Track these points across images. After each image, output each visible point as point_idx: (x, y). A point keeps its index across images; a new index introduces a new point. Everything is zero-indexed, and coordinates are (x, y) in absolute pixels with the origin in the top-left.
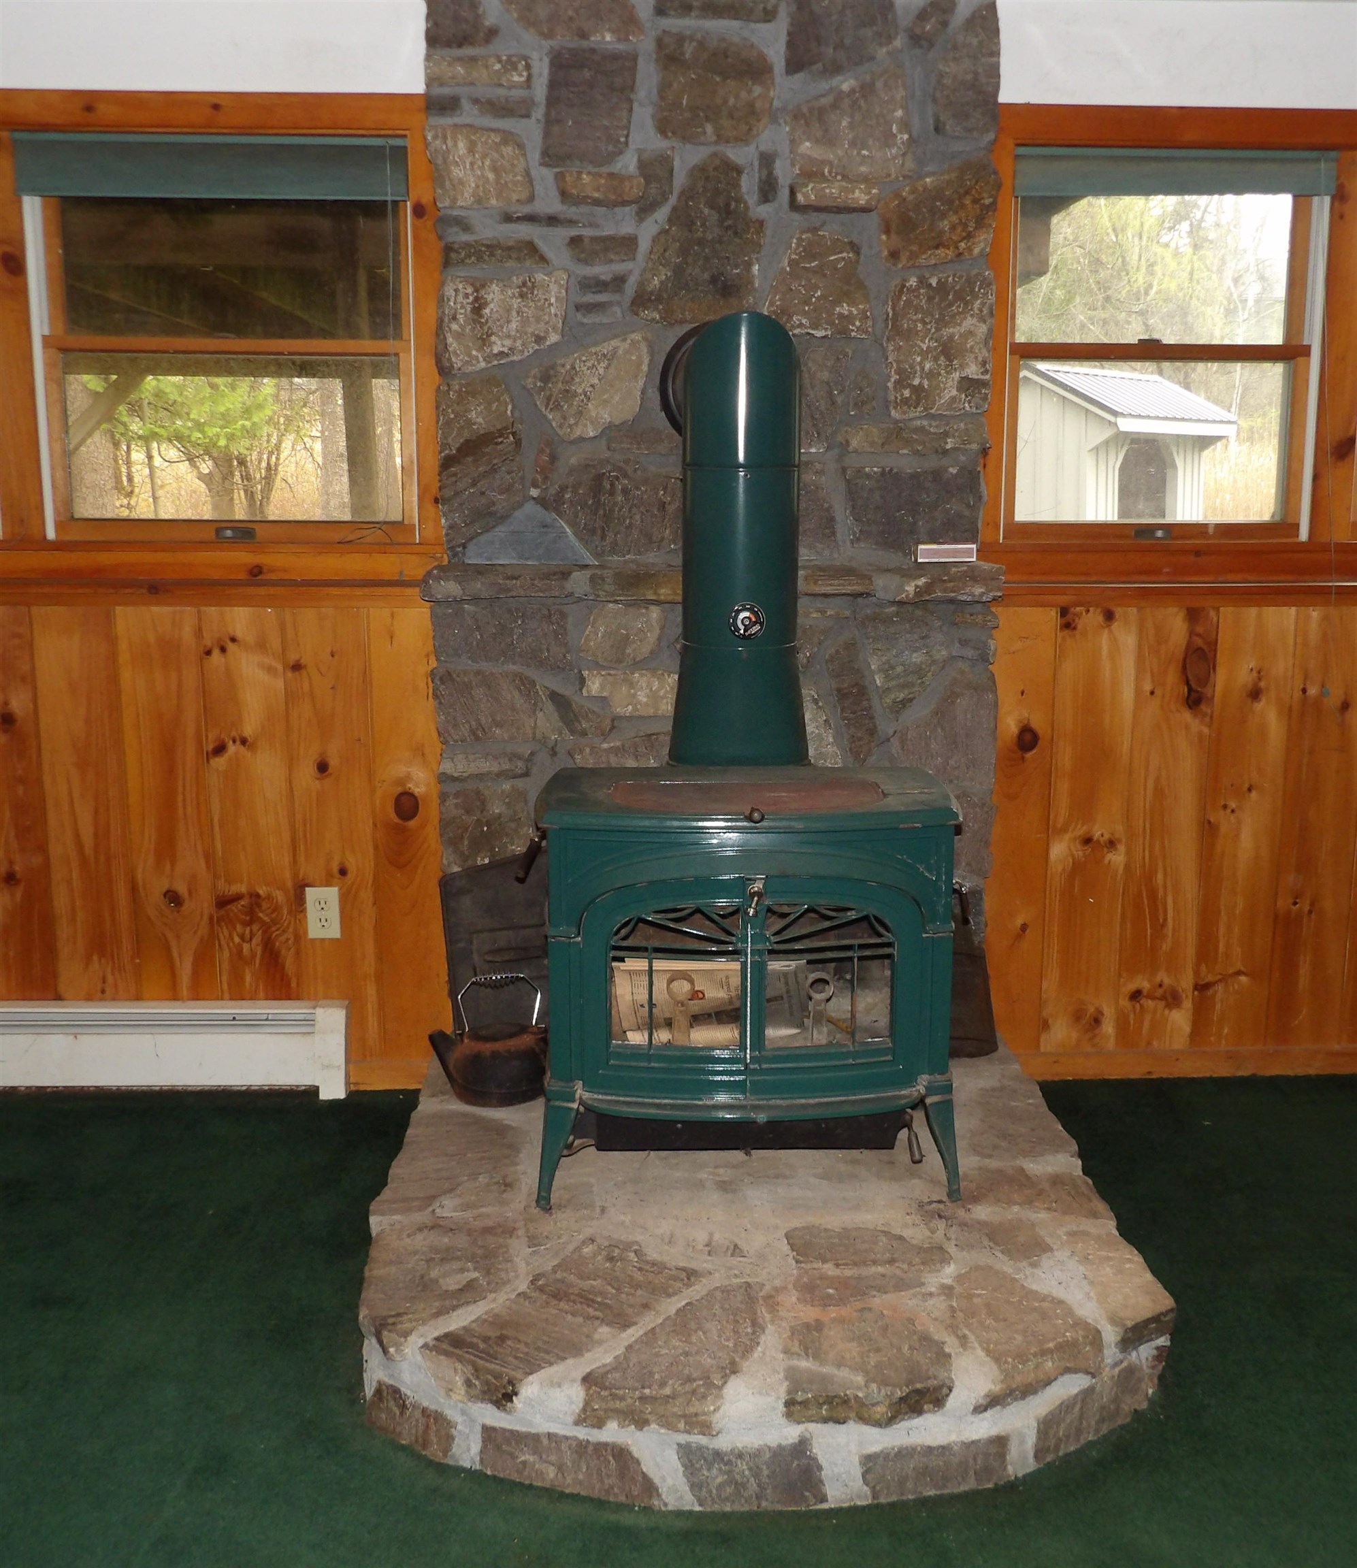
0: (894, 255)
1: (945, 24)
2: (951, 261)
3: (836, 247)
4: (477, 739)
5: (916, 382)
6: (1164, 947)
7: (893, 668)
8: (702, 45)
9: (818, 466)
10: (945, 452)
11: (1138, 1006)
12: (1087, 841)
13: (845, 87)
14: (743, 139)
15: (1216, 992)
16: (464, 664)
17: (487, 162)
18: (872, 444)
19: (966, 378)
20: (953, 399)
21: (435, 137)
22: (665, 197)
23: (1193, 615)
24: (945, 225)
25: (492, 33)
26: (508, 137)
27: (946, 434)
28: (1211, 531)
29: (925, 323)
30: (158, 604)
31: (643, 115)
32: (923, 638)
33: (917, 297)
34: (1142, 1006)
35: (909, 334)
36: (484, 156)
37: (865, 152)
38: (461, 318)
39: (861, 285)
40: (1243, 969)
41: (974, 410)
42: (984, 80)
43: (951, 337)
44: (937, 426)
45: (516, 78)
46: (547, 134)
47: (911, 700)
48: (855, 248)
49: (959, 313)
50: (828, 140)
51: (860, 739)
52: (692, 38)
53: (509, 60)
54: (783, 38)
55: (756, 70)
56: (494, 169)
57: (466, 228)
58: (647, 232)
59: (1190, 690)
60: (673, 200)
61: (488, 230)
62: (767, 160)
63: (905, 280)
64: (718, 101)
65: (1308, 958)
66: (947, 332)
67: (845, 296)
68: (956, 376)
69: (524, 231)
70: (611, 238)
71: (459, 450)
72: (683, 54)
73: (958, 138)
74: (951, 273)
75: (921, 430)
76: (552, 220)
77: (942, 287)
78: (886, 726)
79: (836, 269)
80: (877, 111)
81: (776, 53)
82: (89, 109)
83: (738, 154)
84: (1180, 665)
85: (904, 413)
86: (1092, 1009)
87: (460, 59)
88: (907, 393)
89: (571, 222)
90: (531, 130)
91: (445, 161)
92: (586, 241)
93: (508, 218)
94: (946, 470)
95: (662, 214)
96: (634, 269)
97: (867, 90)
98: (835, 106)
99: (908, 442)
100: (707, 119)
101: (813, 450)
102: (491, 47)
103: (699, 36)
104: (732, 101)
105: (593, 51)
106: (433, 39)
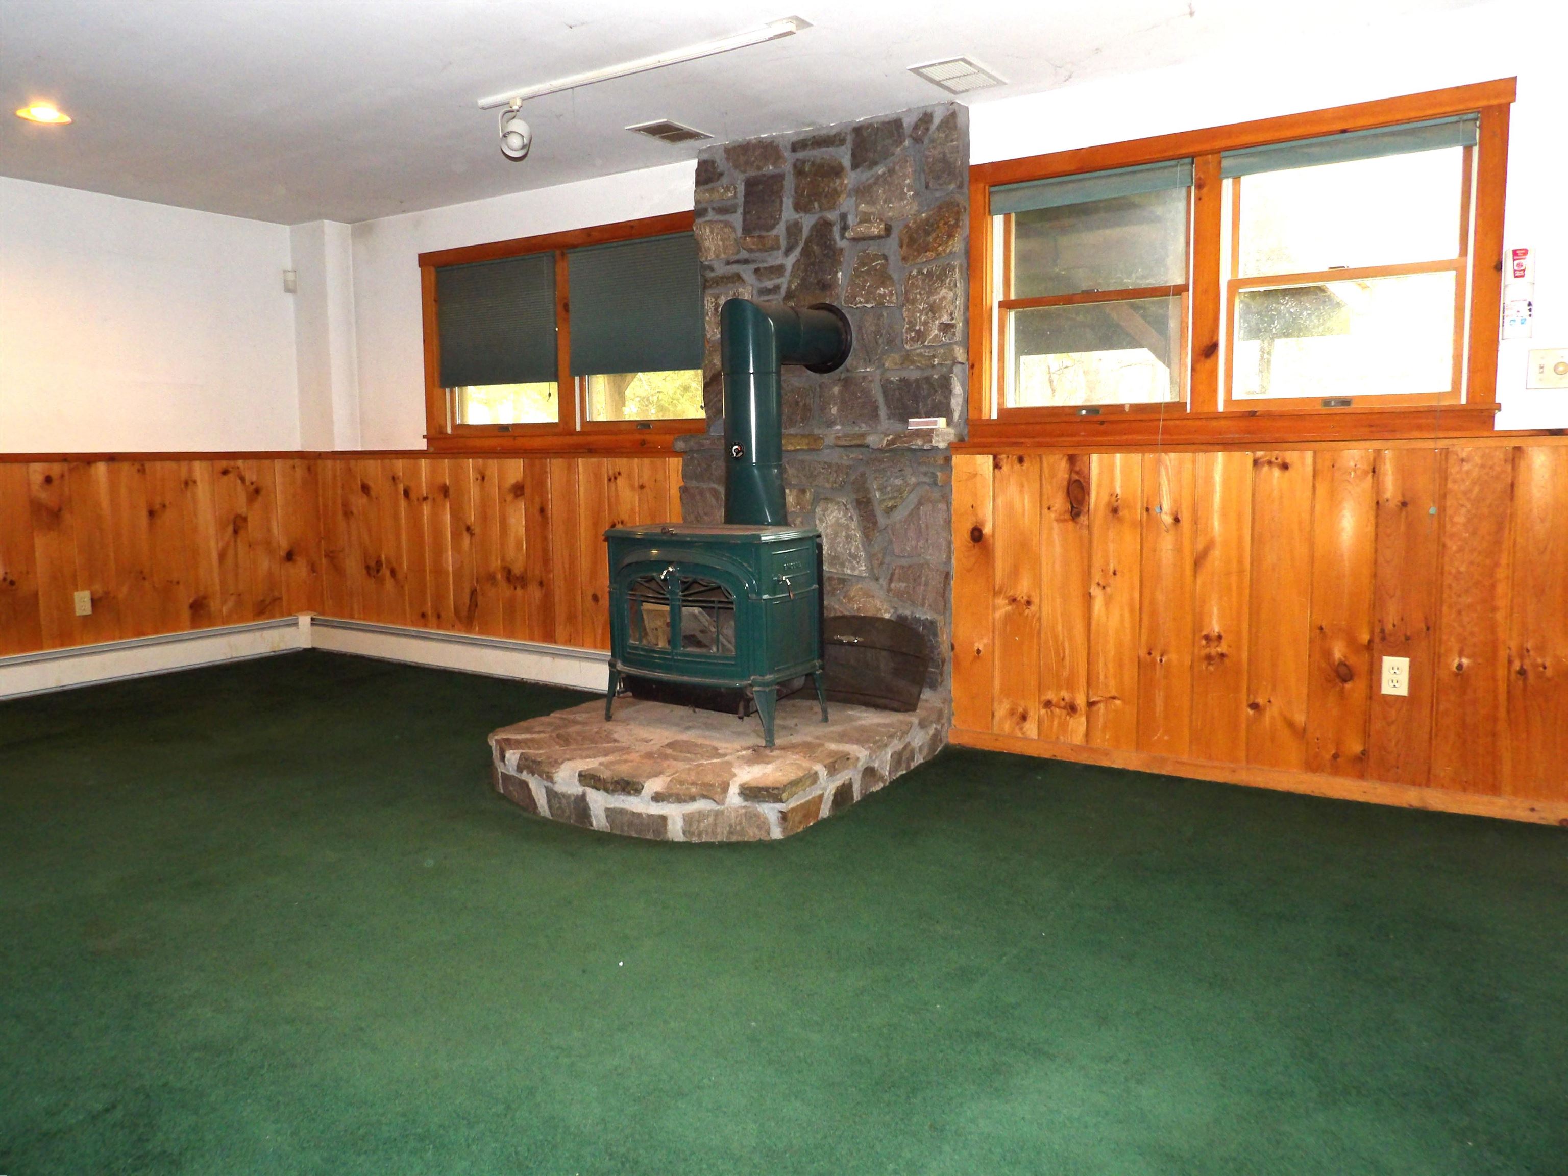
0: (905, 259)
1: (928, 129)
2: (935, 258)
3: (876, 257)
4: (698, 521)
5: (917, 328)
6: (1064, 674)
7: (885, 488)
8: (813, 164)
9: (870, 378)
10: (933, 366)
11: (1049, 711)
12: (1014, 600)
13: (880, 172)
14: (832, 208)
15: (1099, 709)
16: (694, 483)
17: (719, 237)
18: (896, 364)
19: (942, 323)
20: (936, 335)
21: (697, 228)
22: (797, 243)
23: (1072, 459)
24: (930, 239)
25: (721, 174)
26: (727, 224)
27: (934, 356)
28: (1127, 409)
29: (920, 294)
30: (593, 457)
31: (788, 202)
32: (900, 471)
33: (917, 280)
34: (1052, 711)
35: (914, 302)
36: (717, 235)
37: (891, 205)
38: (710, 314)
39: (890, 278)
40: (1116, 695)
41: (948, 341)
42: (948, 156)
43: (934, 302)
44: (929, 352)
45: (730, 195)
46: (744, 220)
47: (895, 507)
48: (885, 257)
49: (938, 287)
50: (872, 202)
51: (869, 528)
52: (809, 161)
53: (727, 186)
54: (849, 153)
55: (837, 171)
56: (722, 240)
57: (712, 269)
58: (789, 262)
59: (1072, 507)
60: (801, 244)
61: (721, 270)
62: (844, 217)
63: (911, 272)
64: (821, 190)
65: (1161, 694)
66: (932, 298)
67: (883, 284)
68: (937, 322)
69: (735, 268)
70: (772, 267)
71: (710, 379)
72: (804, 169)
73: (936, 190)
74: (934, 265)
75: (920, 355)
76: (746, 262)
77: (930, 274)
78: (882, 521)
79: (876, 270)
80: (896, 182)
81: (846, 162)
82: (589, 235)
83: (832, 216)
84: (1065, 491)
85: (911, 346)
86: (1021, 710)
87: (707, 190)
88: (913, 334)
89: (754, 261)
90: (737, 219)
91: (702, 238)
92: (762, 270)
93: (728, 263)
94: (932, 376)
95: (797, 253)
96: (783, 282)
97: (891, 172)
98: (875, 183)
99: (913, 362)
100: (815, 200)
101: (868, 370)
102: (719, 182)
103: (812, 159)
104: (827, 189)
105: (764, 175)
106: (698, 183)
